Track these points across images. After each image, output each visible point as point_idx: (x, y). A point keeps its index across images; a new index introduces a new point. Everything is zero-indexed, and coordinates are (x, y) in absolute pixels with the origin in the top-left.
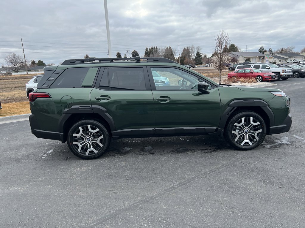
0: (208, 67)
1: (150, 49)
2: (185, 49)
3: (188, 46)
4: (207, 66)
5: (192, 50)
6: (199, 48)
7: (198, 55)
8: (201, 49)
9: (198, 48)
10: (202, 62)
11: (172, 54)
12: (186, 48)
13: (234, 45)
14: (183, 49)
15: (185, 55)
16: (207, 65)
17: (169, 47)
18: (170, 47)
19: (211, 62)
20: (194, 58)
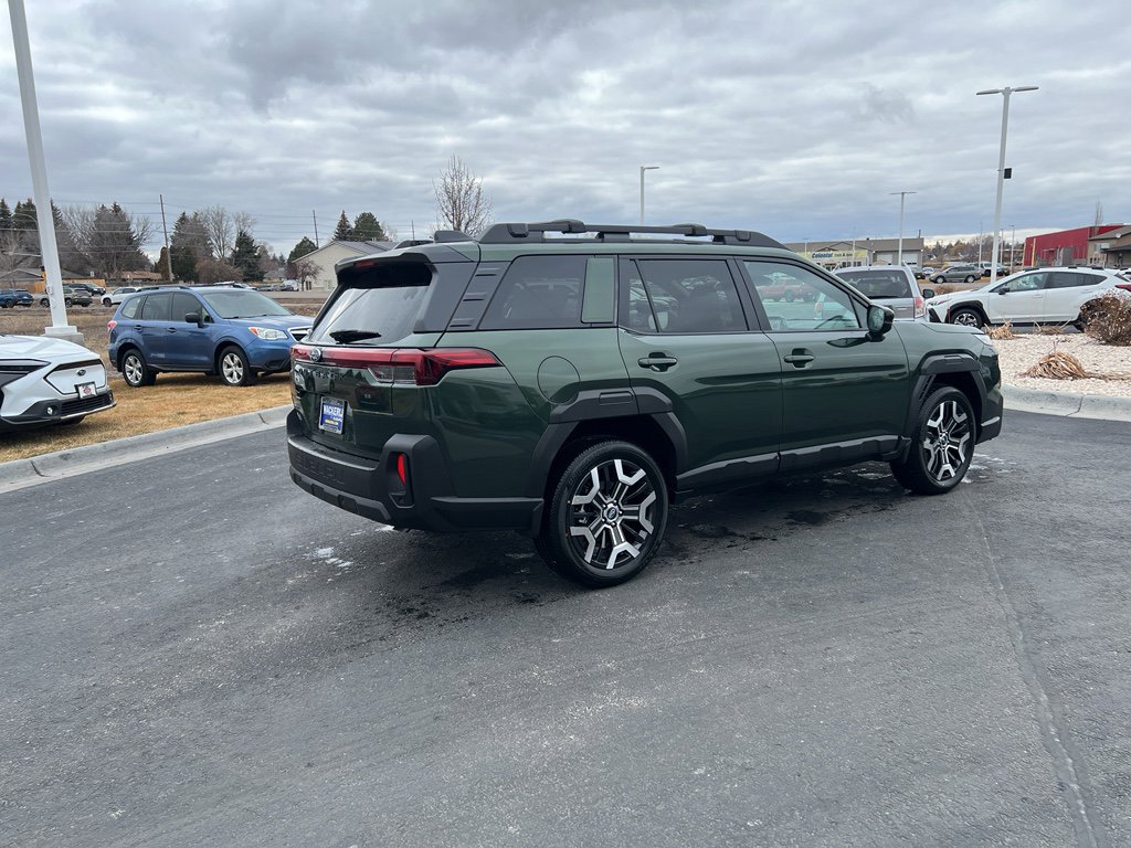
0: (293, 290)
1: (18, 206)
2: (183, 219)
3: (201, 208)
4: (289, 289)
5: (218, 223)
6: (244, 220)
7: (244, 241)
8: (254, 222)
9: (242, 220)
10: (263, 273)
11: (130, 240)
12: (190, 214)
13: (370, 215)
14: (176, 219)
15: (192, 242)
16: (287, 283)
17: (109, 206)
18: (117, 209)
19: (308, 274)
20: (229, 254)
